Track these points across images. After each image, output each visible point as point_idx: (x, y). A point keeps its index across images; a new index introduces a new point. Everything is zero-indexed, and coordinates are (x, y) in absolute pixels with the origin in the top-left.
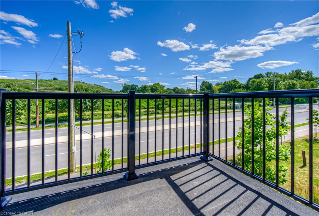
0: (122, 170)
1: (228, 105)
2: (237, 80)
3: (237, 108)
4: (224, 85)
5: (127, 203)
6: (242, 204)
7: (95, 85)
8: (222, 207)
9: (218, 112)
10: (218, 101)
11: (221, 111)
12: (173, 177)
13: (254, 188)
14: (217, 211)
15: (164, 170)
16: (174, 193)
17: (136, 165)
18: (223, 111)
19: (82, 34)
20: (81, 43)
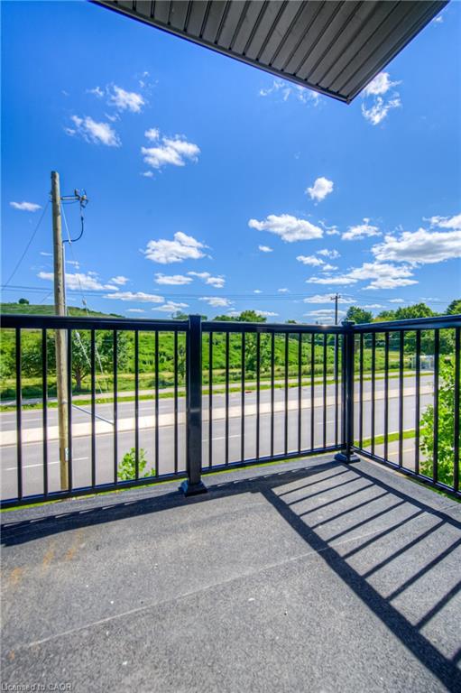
0: (176, 476)
1: (406, 360)
2: (426, 307)
3: (423, 368)
4: (396, 316)
5: (187, 532)
6: (410, 533)
7: (112, 315)
8: (370, 538)
9: (383, 375)
10: (384, 352)
11: (390, 374)
12: (277, 491)
13: (437, 508)
14: (360, 544)
15: (261, 479)
16: (278, 517)
17: (203, 467)
18: (394, 373)
19: (83, 199)
20: (82, 219)
